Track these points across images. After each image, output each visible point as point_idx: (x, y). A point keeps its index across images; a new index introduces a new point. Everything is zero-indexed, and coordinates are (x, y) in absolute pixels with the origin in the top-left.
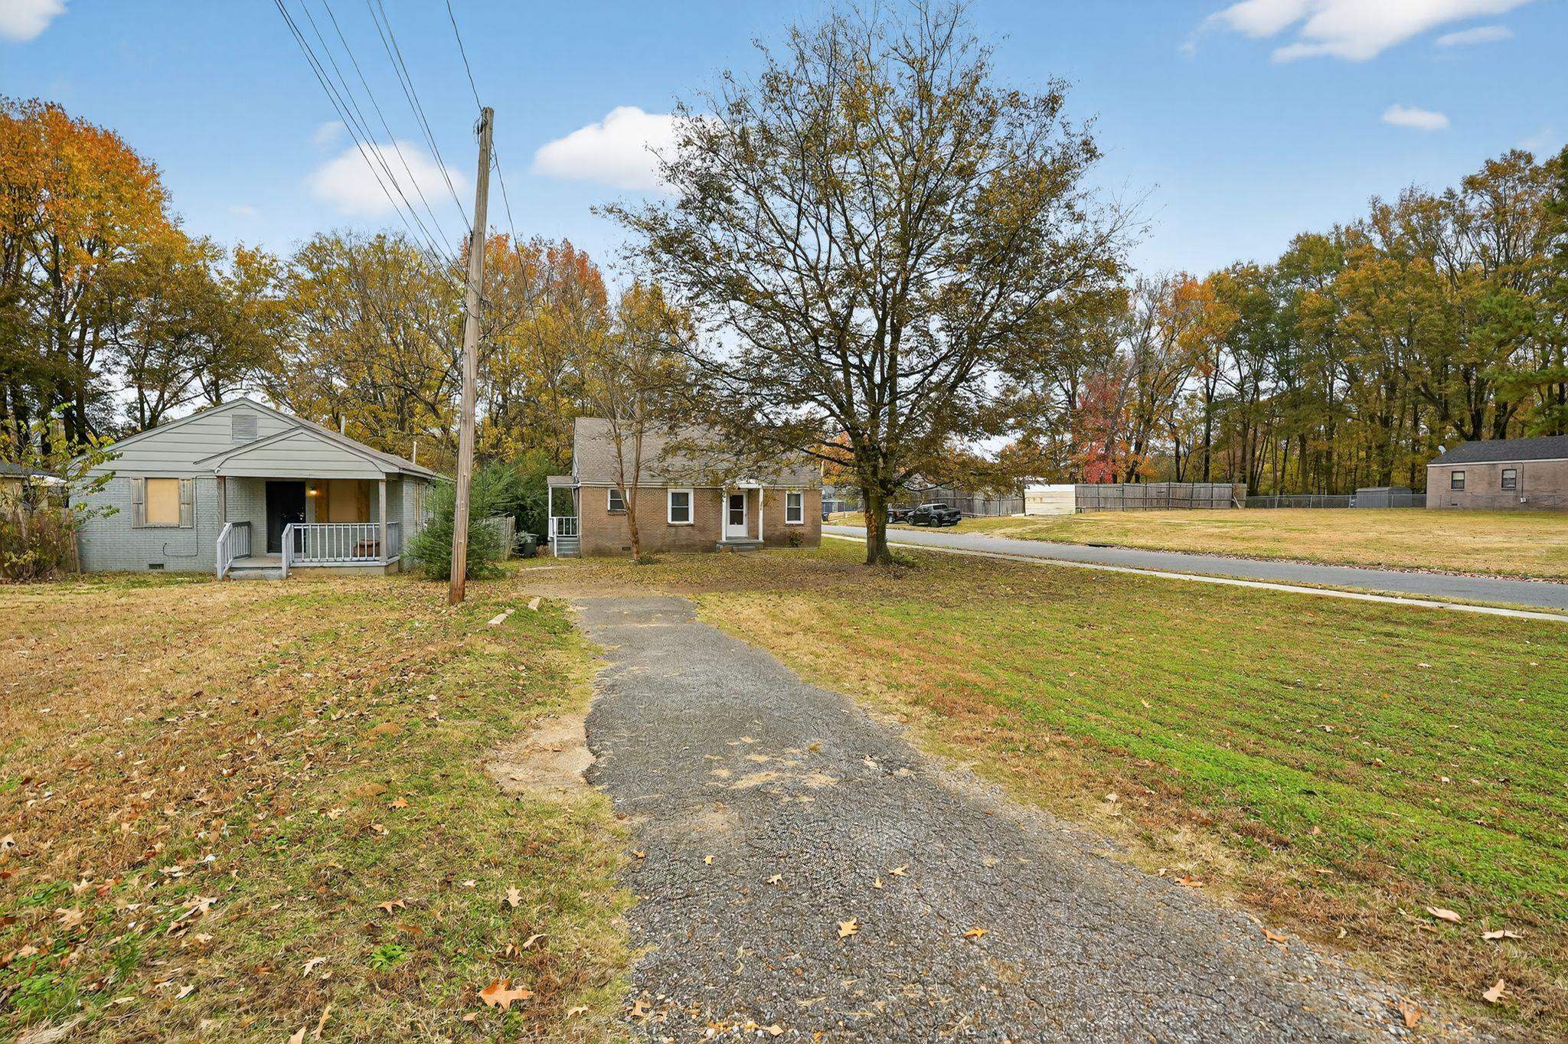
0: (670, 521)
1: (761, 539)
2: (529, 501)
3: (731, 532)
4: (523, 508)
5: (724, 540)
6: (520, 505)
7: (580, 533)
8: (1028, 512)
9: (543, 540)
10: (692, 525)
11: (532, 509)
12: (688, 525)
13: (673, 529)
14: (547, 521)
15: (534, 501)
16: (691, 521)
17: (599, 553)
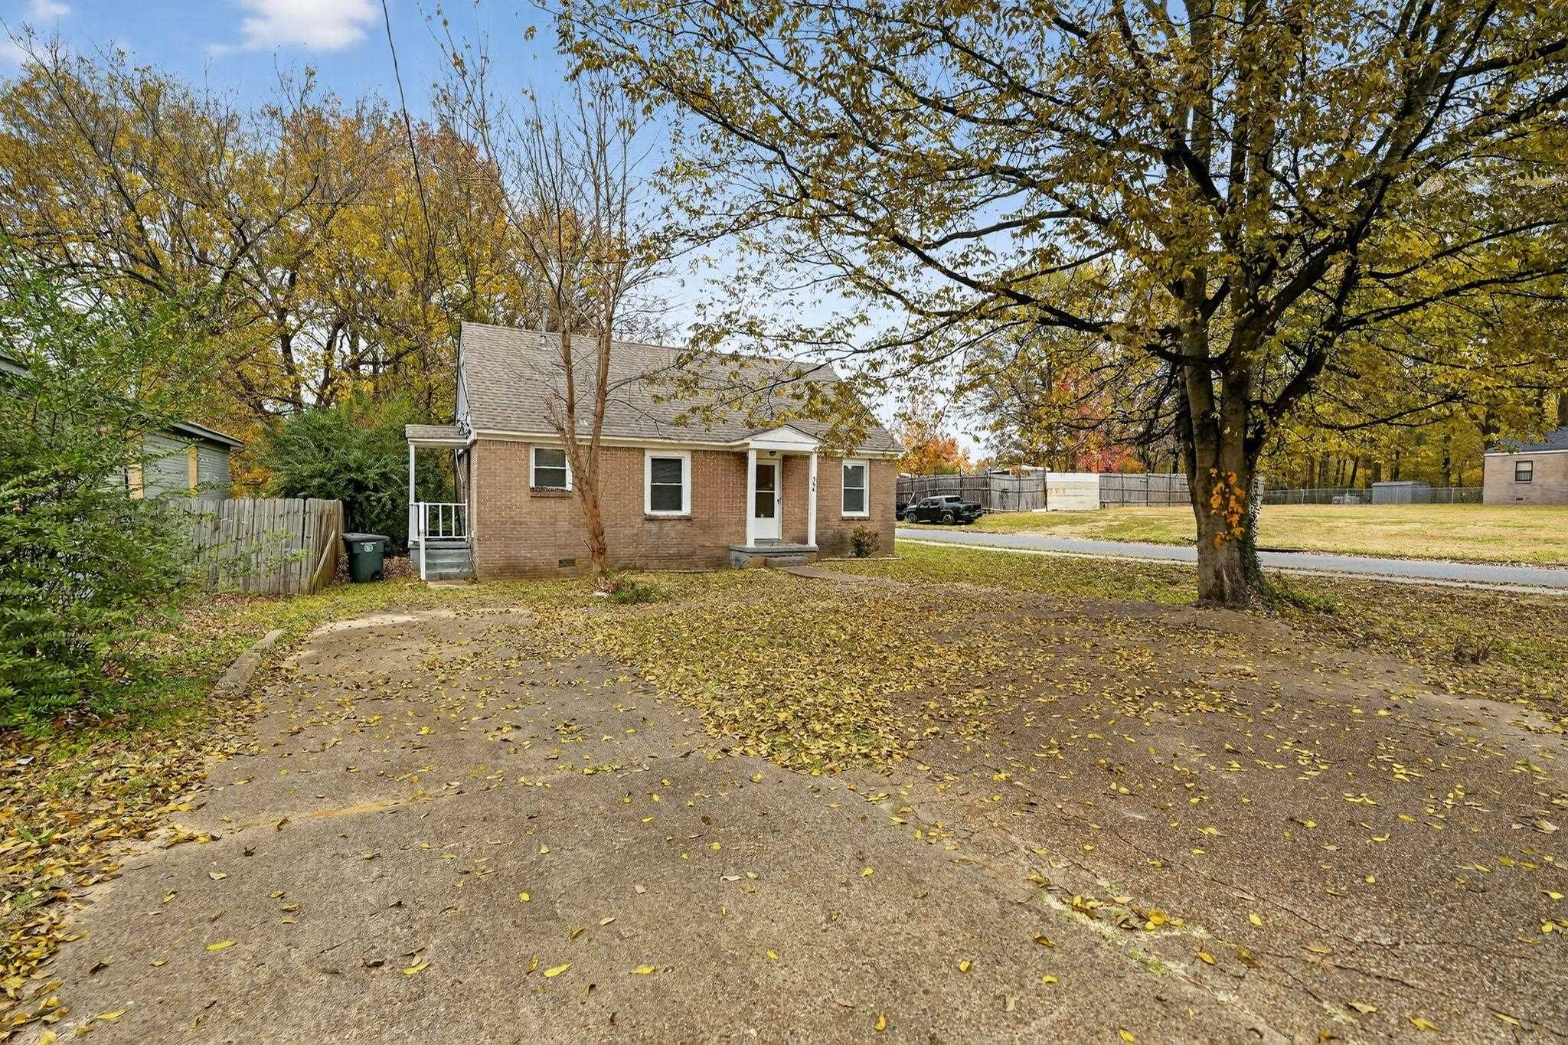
0: (648, 510)
1: (812, 543)
2: (372, 474)
3: (761, 530)
4: (360, 487)
5: (750, 544)
6: (351, 481)
7: (473, 533)
8: (1050, 507)
9: (399, 545)
10: (688, 519)
11: (376, 489)
12: (680, 519)
13: (654, 527)
14: (407, 511)
15: (383, 475)
16: (686, 509)
17: (513, 572)
